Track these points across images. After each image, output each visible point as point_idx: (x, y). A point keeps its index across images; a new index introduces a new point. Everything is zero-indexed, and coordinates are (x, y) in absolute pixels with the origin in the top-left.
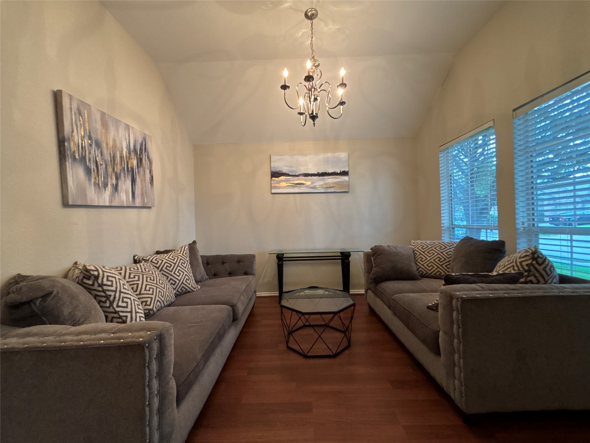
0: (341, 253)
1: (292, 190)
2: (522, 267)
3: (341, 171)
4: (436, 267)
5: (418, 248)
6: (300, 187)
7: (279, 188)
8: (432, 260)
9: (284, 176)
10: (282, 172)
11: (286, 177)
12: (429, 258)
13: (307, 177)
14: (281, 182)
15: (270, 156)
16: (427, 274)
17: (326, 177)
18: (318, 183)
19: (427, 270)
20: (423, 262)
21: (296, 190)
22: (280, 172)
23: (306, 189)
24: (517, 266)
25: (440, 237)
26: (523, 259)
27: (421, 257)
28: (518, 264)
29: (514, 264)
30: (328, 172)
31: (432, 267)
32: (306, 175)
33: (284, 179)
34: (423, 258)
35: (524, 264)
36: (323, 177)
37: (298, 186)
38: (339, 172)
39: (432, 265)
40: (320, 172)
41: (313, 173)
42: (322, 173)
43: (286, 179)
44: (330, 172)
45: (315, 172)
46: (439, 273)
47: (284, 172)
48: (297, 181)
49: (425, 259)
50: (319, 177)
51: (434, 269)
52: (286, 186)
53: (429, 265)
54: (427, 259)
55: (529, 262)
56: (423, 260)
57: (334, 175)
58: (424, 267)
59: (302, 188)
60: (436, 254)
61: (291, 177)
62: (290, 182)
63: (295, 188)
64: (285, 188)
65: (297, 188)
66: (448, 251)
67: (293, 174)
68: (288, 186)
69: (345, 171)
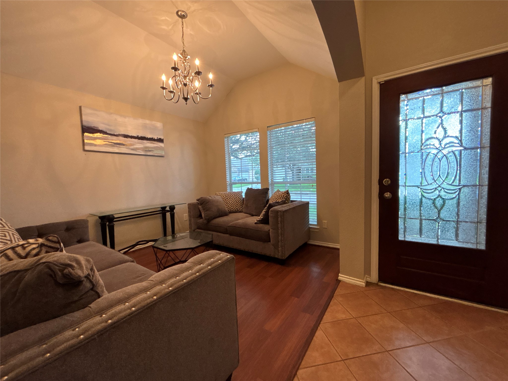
0: (162, 208)
1: (111, 149)
2: (284, 197)
3: (157, 138)
4: (235, 206)
5: (223, 197)
6: (119, 147)
7: (95, 146)
8: (233, 203)
9: (100, 133)
10: (98, 129)
11: (103, 134)
12: (231, 202)
13: (127, 138)
14: (97, 139)
15: (80, 107)
16: (231, 211)
17: (145, 141)
18: (138, 145)
19: (231, 209)
20: (228, 204)
21: (116, 150)
22: (96, 129)
23: (126, 149)
24: (282, 197)
25: (226, 190)
26: (284, 194)
27: (226, 202)
28: (283, 196)
29: (281, 197)
30: (146, 137)
31: (233, 207)
32: (126, 136)
33: (101, 137)
34: (227, 202)
35: (285, 196)
36: (142, 141)
37: (118, 146)
38: (156, 138)
39: (233, 206)
40: (140, 136)
41: (132, 135)
42: (141, 137)
43: (103, 137)
44: (149, 137)
45: (135, 135)
46: (237, 209)
47: (100, 129)
48: (115, 140)
49: (228, 202)
50: (139, 140)
51: (234, 208)
52: (104, 145)
53: (232, 206)
54: (230, 202)
55: (286, 195)
56: (228, 203)
57: (152, 140)
58: (229, 207)
59: (122, 149)
60: (234, 199)
61: (110, 136)
62: (108, 141)
63: (115, 147)
64: (102, 147)
65: (117, 147)
66: (230, 197)
67: (112, 133)
68: (106, 144)
69: (161, 139)
